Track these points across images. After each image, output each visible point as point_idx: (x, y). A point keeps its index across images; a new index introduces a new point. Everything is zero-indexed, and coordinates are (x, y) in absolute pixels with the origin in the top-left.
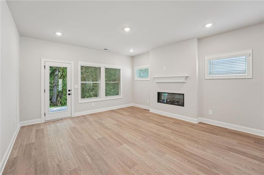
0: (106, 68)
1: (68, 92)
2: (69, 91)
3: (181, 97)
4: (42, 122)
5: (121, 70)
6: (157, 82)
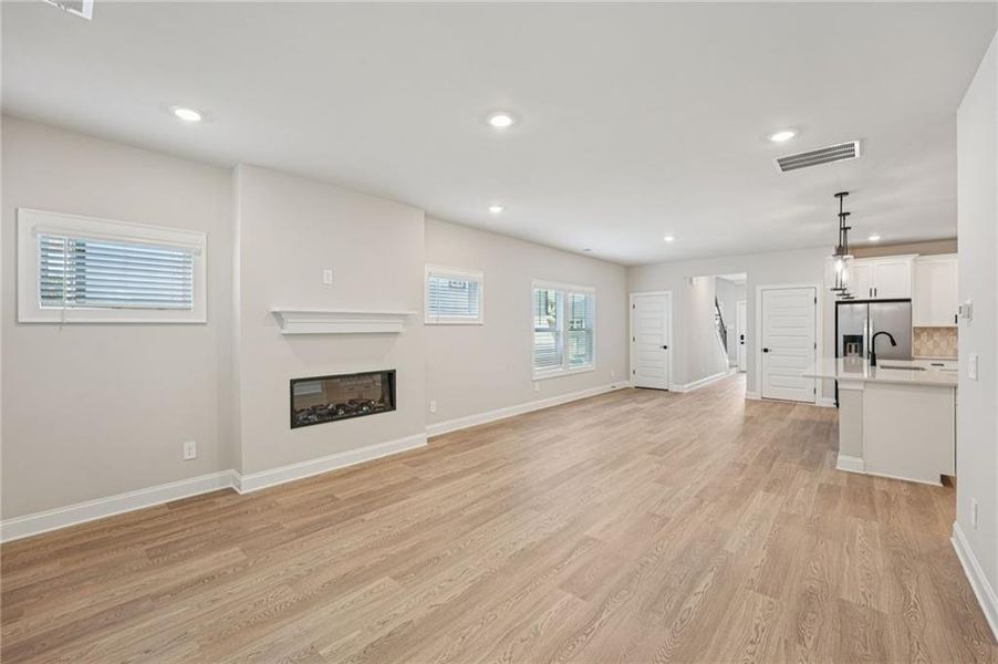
6: (286, 334)
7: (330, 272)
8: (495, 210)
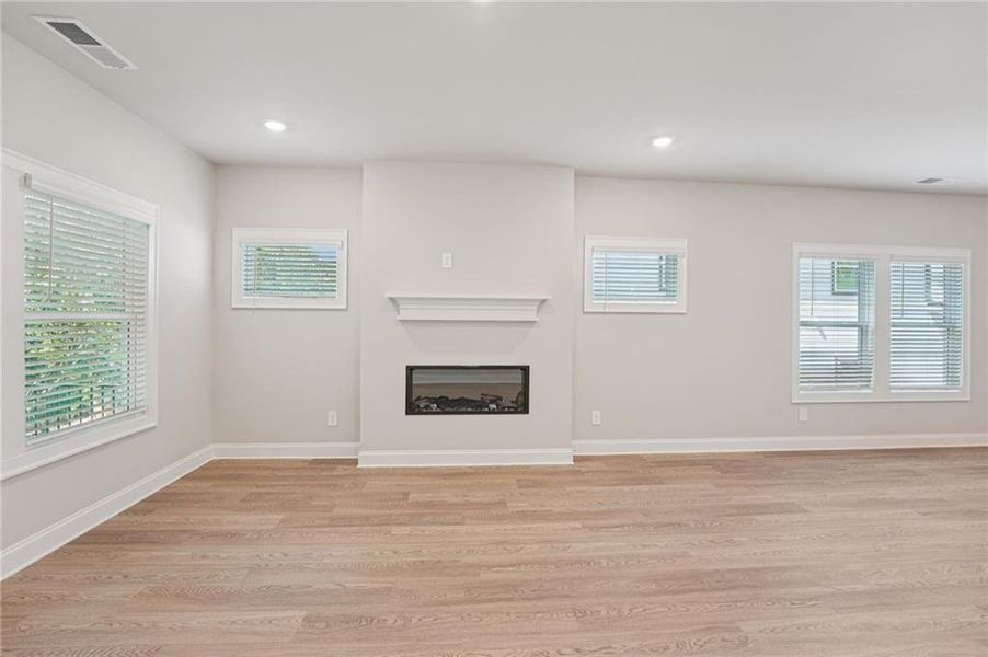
5: (152, 230)
6: (402, 320)
7: (450, 255)
8: (663, 143)
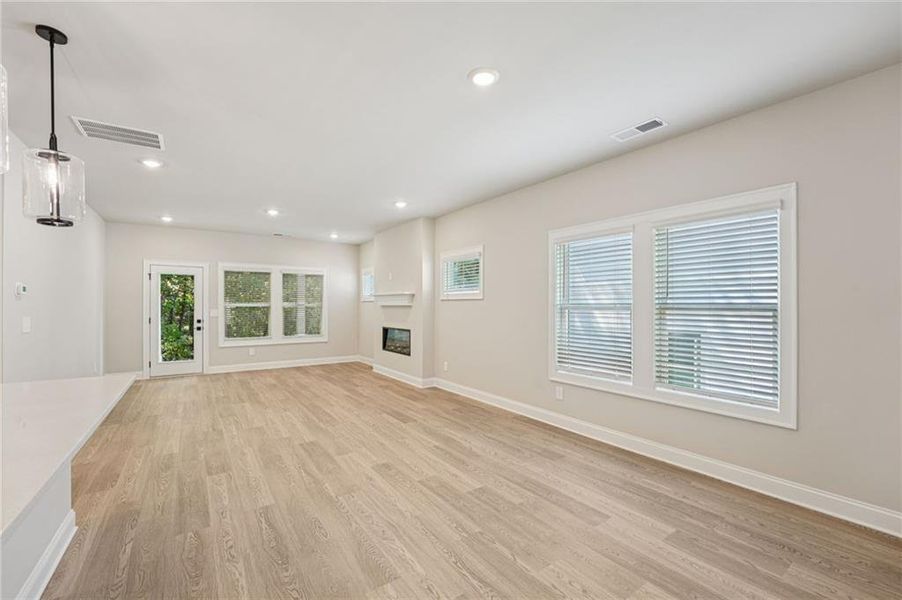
0: (284, 275)
1: (196, 325)
2: (199, 321)
3: (405, 334)
4: (145, 378)
5: (325, 278)
6: (383, 306)
